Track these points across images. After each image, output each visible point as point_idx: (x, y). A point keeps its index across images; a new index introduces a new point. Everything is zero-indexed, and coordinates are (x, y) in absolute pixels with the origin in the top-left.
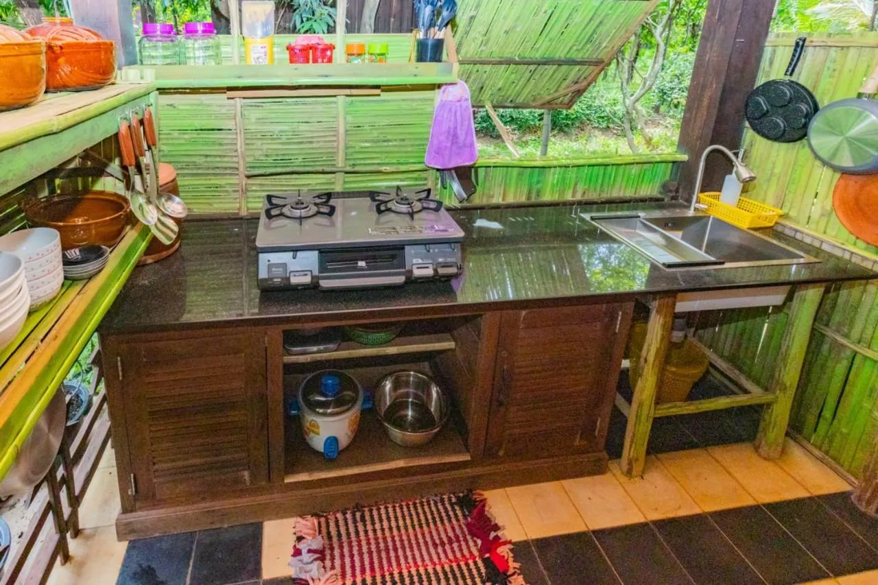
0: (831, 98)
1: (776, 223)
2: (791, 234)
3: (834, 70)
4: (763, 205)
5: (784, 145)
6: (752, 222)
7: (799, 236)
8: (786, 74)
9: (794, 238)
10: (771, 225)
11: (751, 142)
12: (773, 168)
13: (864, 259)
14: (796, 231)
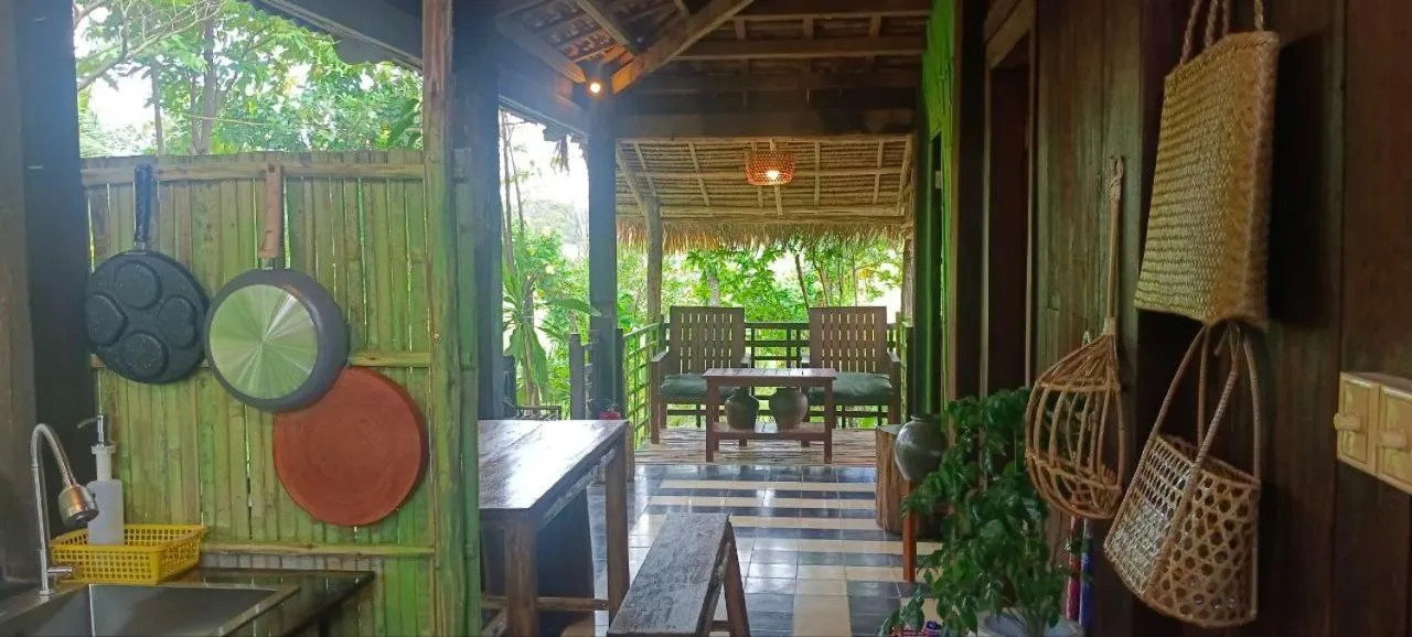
0: (220, 280)
1: (202, 554)
2: (231, 564)
3: (209, 227)
4: (169, 527)
5: (171, 391)
6: (161, 568)
7: (244, 563)
8: (136, 239)
9: (238, 570)
10: (193, 561)
11: (111, 398)
12: (166, 442)
13: (342, 558)
14: (238, 554)
